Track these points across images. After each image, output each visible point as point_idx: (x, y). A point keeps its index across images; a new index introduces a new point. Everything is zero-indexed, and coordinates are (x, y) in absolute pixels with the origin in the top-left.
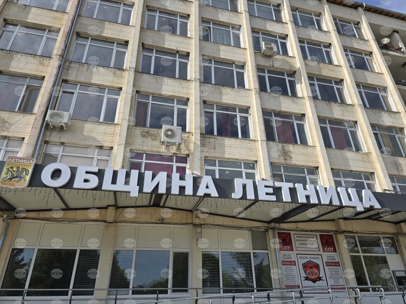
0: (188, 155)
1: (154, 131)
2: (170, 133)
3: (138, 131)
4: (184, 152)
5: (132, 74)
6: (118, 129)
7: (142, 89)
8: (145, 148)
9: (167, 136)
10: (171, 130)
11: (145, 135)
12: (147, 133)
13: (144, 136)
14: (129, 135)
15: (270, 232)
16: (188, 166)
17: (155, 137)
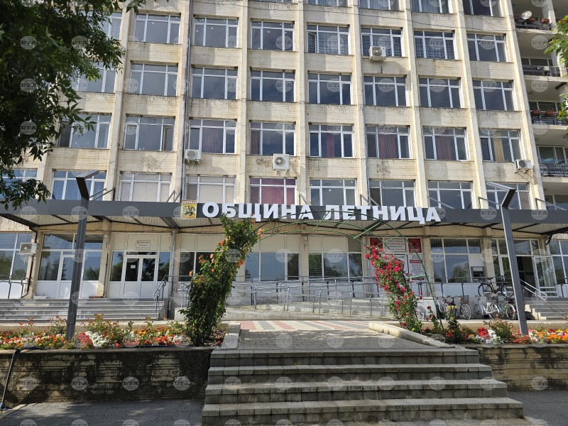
0: (296, 178)
1: (267, 158)
2: (279, 161)
3: (254, 159)
4: (292, 175)
5: (244, 104)
6: (238, 158)
7: (254, 118)
8: (261, 174)
9: (278, 164)
10: (281, 158)
11: (260, 162)
12: (261, 160)
13: (259, 164)
14: (247, 164)
16: (296, 187)
17: (268, 164)
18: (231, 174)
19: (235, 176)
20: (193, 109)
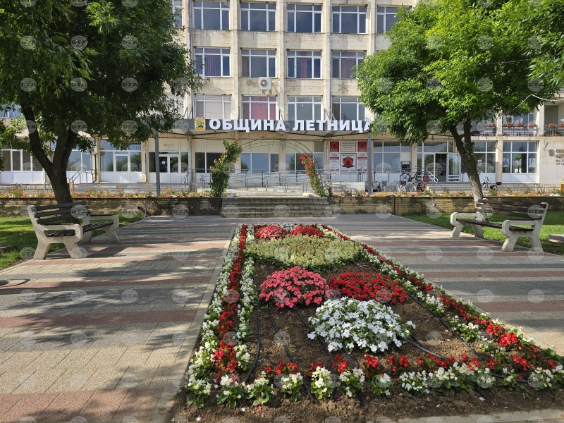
0: (277, 96)
1: (254, 80)
2: (264, 83)
3: (245, 81)
4: (274, 94)
5: (236, 34)
6: (233, 80)
7: (244, 46)
8: (250, 93)
9: (263, 85)
10: (265, 81)
11: (249, 83)
12: (250, 82)
13: (248, 84)
14: (240, 85)
15: (326, 142)
16: (277, 103)
17: (255, 84)
18: (228, 93)
19: (231, 95)
20: (196, 39)
